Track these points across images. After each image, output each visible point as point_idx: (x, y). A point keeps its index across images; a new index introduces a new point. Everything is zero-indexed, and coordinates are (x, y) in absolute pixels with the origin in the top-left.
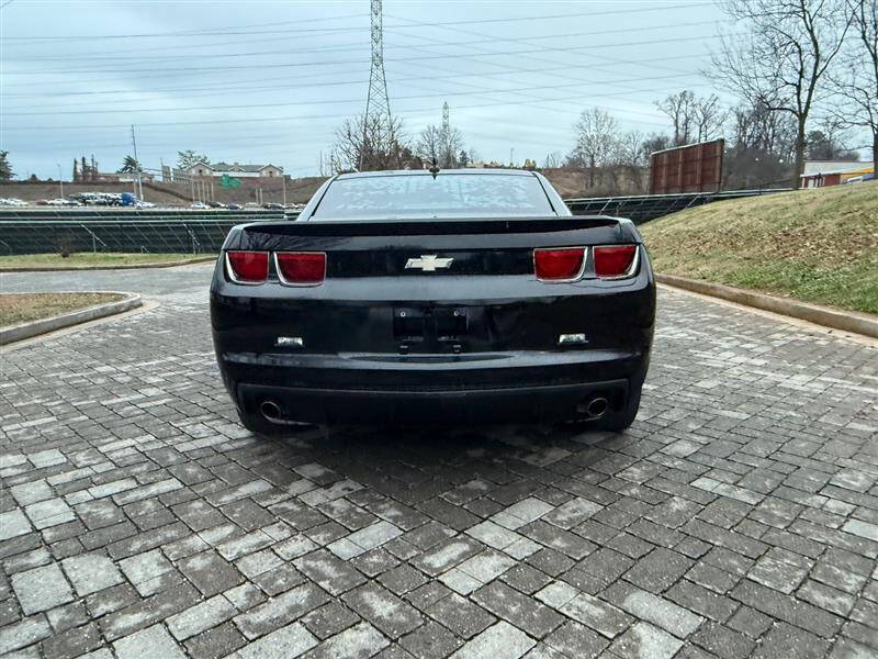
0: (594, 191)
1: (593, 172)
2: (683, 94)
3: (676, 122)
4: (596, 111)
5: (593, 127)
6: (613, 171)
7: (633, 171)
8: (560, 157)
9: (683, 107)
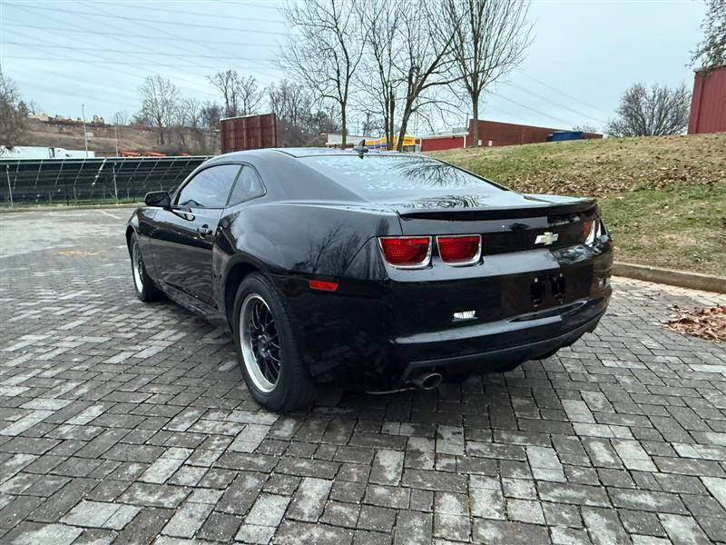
0: (164, 147)
1: (162, 132)
2: (229, 73)
3: (226, 95)
4: (159, 78)
5: (157, 92)
6: (179, 131)
7: (197, 133)
8: (127, 116)
9: (230, 83)
